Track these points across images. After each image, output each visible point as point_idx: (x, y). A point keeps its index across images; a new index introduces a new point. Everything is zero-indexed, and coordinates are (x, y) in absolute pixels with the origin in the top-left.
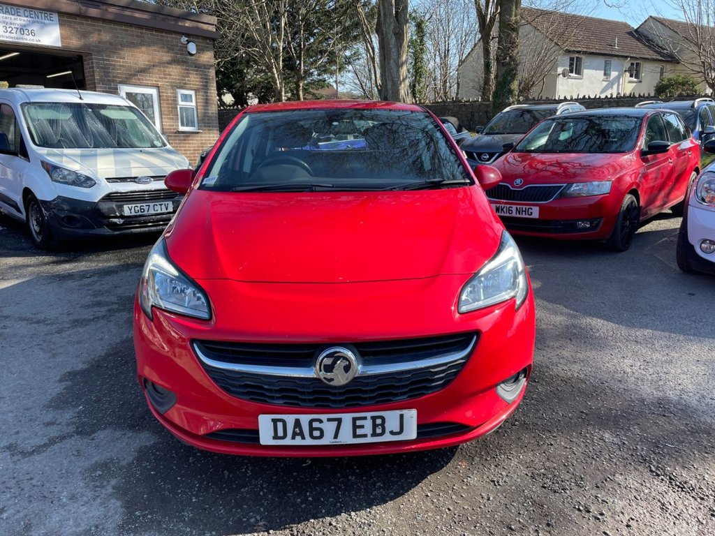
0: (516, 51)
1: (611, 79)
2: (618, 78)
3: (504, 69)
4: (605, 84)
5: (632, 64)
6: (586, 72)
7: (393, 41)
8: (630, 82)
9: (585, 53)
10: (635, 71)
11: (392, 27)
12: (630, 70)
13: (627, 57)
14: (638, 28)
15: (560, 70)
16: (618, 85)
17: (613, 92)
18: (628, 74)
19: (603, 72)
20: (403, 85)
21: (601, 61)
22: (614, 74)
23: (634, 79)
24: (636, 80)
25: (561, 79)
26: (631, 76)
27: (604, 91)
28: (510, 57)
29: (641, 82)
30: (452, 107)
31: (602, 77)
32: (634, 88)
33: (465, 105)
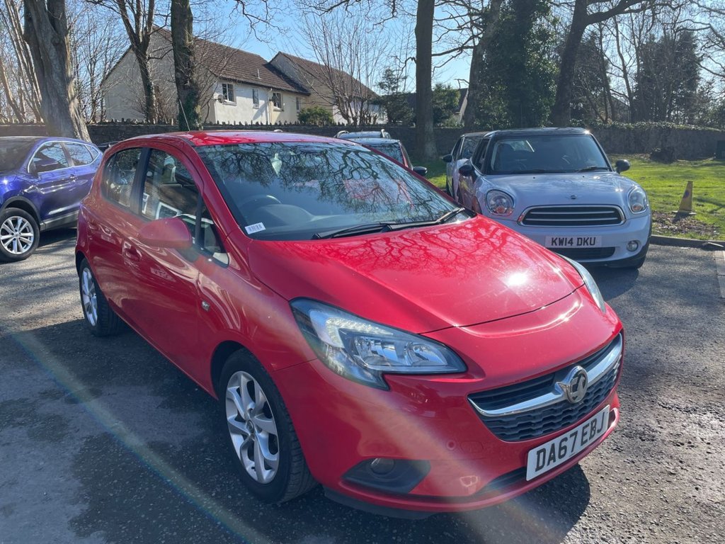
0: (196, 75)
1: (260, 106)
2: (265, 106)
3: (186, 93)
4: (256, 111)
5: (274, 94)
6: (238, 99)
7: (53, 52)
8: (275, 110)
9: (235, 81)
10: (277, 101)
11: (50, 36)
12: (274, 100)
13: (269, 88)
14: (271, 61)
15: (216, 96)
16: (266, 112)
17: (262, 120)
18: (272, 103)
19: (252, 100)
20: (72, 103)
21: (249, 90)
22: (262, 102)
23: (277, 108)
24: (279, 109)
25: (218, 105)
26: (275, 105)
27: (255, 117)
28: (190, 81)
29: (283, 110)
30: (124, 129)
31: (253, 105)
32: (279, 117)
33: (139, 127)
